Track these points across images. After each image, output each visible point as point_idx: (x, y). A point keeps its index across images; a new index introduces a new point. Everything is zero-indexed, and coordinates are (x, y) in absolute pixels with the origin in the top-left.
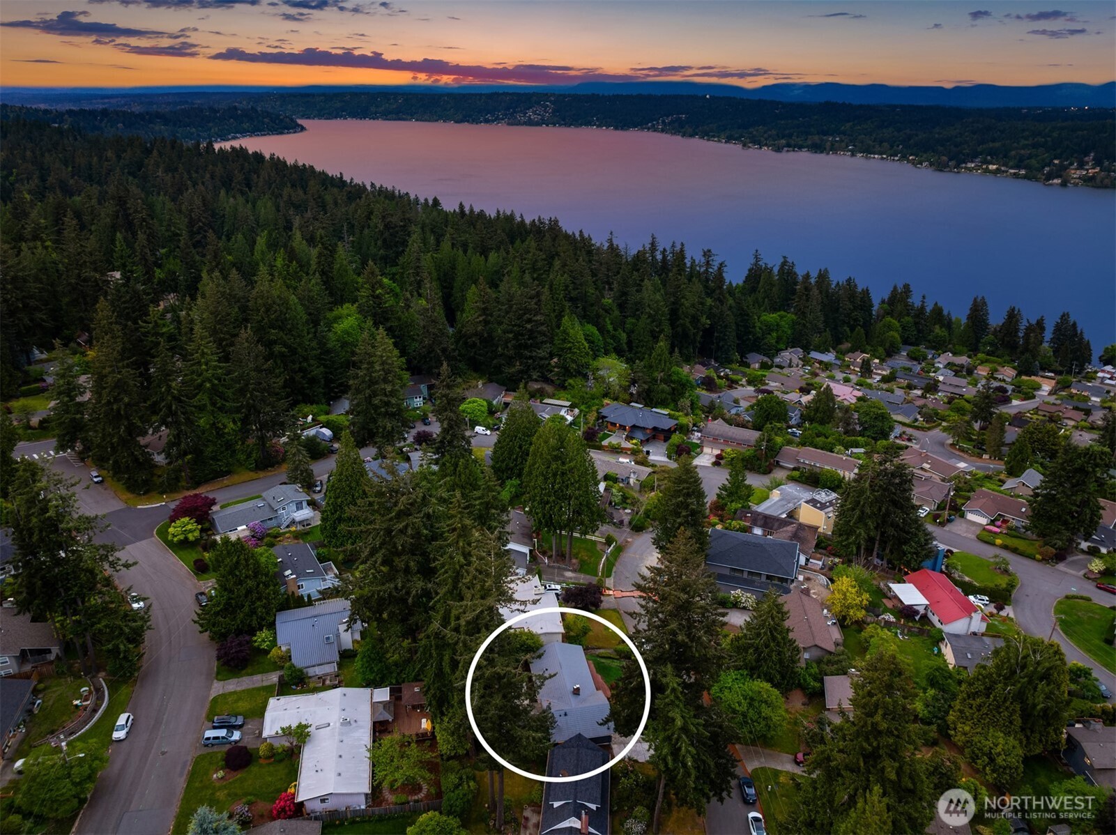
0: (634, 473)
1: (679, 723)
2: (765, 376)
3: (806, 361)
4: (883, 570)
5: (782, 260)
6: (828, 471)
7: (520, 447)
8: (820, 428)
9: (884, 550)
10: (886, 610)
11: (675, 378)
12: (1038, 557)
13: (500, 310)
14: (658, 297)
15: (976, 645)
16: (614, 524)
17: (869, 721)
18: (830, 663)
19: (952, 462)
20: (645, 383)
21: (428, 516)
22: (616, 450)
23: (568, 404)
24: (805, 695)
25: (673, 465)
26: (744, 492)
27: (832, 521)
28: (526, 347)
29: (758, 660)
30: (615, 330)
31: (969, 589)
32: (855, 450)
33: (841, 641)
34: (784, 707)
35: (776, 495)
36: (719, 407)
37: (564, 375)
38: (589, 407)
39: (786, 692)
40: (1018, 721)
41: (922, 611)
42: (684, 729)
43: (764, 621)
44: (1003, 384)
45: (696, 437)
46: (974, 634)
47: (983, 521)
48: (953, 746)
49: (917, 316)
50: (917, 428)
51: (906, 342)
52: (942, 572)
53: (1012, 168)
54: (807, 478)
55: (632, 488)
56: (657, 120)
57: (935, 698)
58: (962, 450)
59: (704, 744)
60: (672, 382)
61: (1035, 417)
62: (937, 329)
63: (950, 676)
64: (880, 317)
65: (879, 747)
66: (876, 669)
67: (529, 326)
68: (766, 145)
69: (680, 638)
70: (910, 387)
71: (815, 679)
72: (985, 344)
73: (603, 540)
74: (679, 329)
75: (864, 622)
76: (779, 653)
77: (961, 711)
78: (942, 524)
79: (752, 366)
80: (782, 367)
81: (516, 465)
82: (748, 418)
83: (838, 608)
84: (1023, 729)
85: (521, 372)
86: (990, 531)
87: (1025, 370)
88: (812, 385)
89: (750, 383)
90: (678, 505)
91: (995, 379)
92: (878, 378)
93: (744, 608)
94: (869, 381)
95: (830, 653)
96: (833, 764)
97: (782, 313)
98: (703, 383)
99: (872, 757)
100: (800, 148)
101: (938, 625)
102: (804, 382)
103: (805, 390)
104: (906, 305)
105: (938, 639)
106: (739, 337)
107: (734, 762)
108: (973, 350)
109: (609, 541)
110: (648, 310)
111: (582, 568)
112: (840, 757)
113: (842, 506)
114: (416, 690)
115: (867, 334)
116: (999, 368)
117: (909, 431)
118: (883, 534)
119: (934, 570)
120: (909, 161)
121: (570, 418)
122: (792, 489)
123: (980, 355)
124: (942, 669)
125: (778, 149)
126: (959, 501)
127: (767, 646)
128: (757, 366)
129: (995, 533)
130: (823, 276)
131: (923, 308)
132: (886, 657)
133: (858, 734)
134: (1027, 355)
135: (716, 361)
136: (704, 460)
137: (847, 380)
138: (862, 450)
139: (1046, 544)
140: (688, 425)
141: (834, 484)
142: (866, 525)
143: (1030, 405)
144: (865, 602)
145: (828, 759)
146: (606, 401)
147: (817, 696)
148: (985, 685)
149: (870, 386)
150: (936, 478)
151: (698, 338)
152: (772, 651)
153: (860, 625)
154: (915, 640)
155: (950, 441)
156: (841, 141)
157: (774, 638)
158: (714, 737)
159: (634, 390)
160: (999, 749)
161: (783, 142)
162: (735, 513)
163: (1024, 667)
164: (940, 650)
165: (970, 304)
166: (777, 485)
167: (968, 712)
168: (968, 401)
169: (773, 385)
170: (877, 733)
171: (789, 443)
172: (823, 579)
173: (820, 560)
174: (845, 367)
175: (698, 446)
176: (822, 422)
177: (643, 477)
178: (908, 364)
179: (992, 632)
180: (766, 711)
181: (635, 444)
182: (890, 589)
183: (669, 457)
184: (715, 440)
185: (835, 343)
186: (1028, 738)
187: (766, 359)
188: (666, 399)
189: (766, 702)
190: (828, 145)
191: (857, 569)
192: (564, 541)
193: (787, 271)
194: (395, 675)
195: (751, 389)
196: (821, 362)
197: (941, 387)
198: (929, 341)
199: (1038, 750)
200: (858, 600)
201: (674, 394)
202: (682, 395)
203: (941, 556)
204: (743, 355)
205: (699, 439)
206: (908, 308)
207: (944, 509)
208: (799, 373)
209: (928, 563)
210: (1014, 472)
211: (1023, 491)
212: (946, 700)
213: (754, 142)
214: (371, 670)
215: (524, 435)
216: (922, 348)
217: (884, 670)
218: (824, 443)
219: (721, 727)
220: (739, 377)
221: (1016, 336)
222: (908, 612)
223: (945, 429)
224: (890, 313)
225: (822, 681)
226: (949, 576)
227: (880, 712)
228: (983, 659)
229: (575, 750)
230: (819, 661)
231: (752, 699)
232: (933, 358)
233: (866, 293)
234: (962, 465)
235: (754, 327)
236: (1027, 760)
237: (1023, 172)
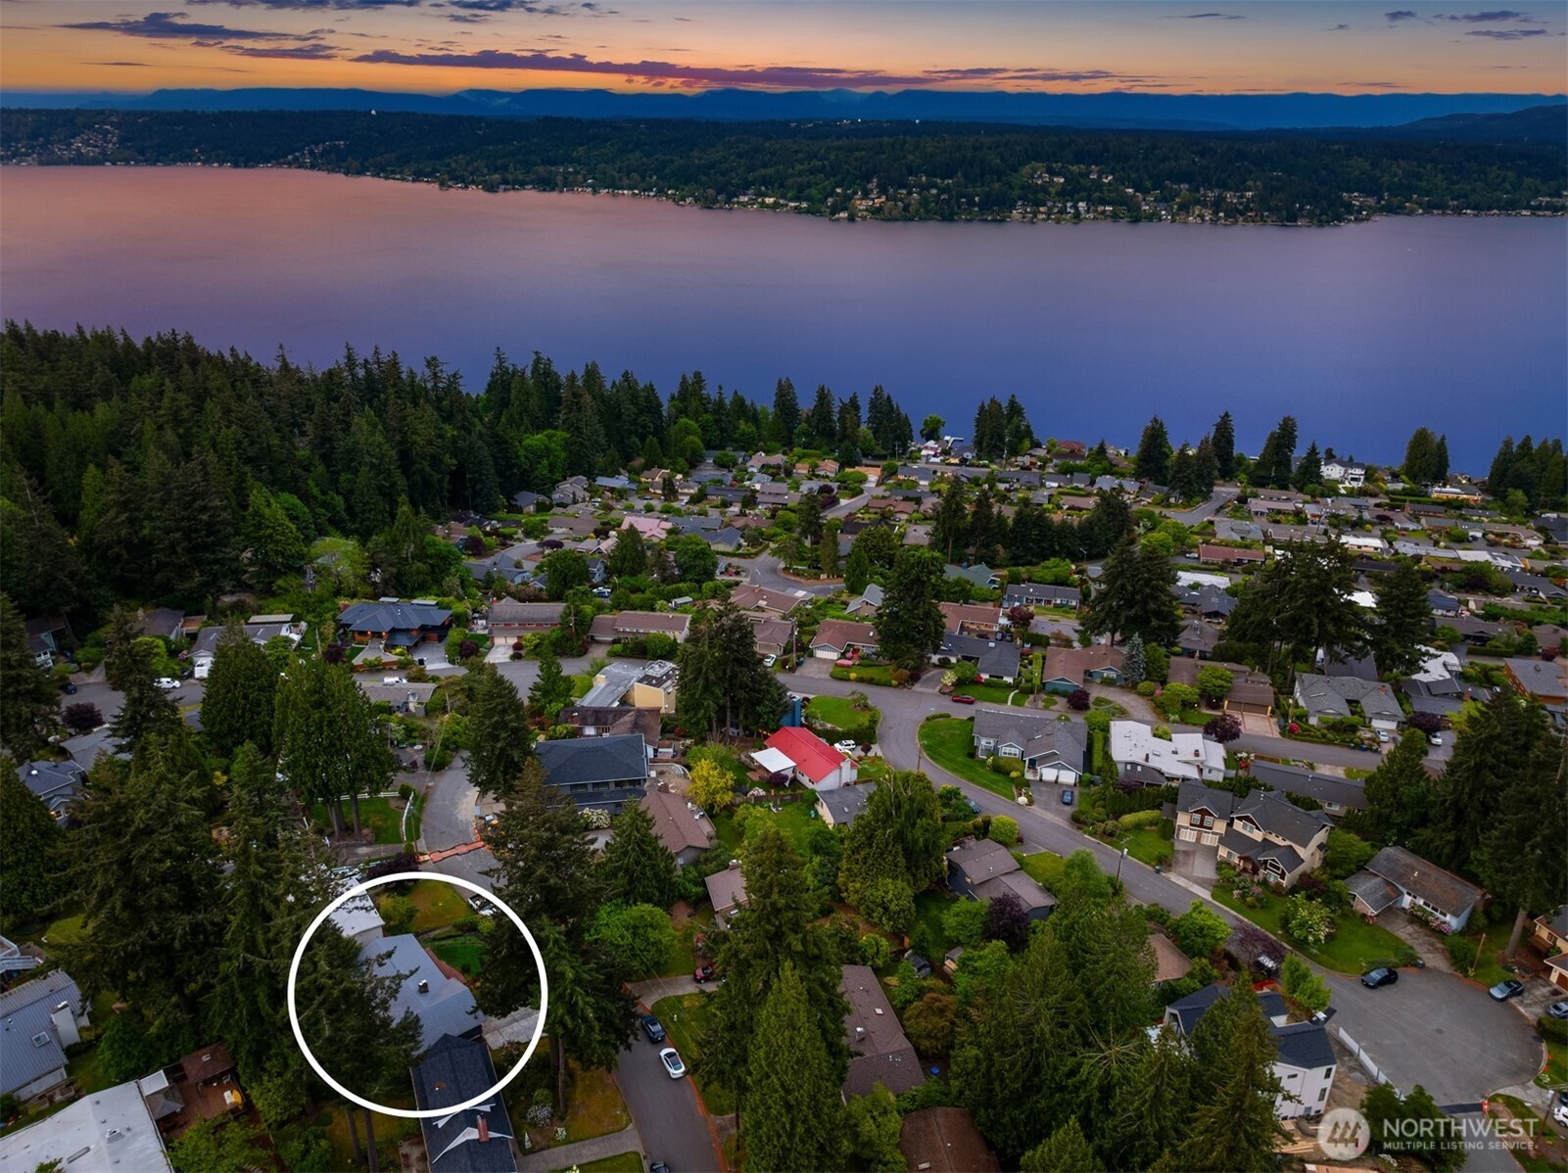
0: (413, 694)
1: (570, 975)
2: (546, 521)
3: (593, 491)
4: (741, 741)
5: (534, 357)
6: (656, 636)
7: (245, 697)
8: (632, 581)
9: (737, 717)
10: (754, 784)
11: (431, 551)
12: (894, 682)
13: (151, 499)
14: (379, 438)
15: (851, 796)
16: (405, 769)
17: (768, 901)
18: (709, 861)
19: (789, 592)
20: (391, 565)
21: (178, 827)
22: (376, 668)
23: (288, 617)
24: (689, 905)
25: (461, 672)
26: (563, 686)
27: (673, 697)
28: (205, 547)
29: (630, 882)
30: (324, 493)
31: (833, 737)
32: (679, 601)
33: (713, 833)
34: (671, 925)
35: (600, 680)
36: (499, 579)
37: (268, 576)
38: (320, 615)
39: (668, 907)
40: (901, 860)
41: (790, 775)
42: (577, 981)
43: (629, 835)
44: (827, 482)
45: (480, 627)
46: (847, 784)
47: (833, 656)
48: (847, 908)
49: (716, 412)
50: (743, 556)
51: (709, 446)
52: (802, 725)
53: (791, 200)
54: (632, 650)
55: (413, 715)
56: (301, 150)
57: (822, 865)
58: (797, 573)
59: (599, 990)
60: (428, 556)
61: (867, 516)
62: (743, 425)
63: (832, 837)
64: (674, 419)
65: (781, 925)
66: (763, 849)
67: (205, 517)
68: (473, 182)
69: (552, 881)
70: (726, 504)
71: (696, 884)
72: (799, 436)
73: (397, 794)
74: (417, 478)
75: (733, 805)
76: (653, 867)
77: (849, 870)
78: (792, 670)
79: (525, 510)
80: (564, 506)
81: (244, 724)
82: (539, 585)
83: (703, 798)
84: (908, 869)
85: (204, 585)
86: (843, 666)
87: (847, 461)
88: (608, 523)
89: (528, 534)
90: (494, 726)
91: (818, 476)
92: (686, 499)
93: (598, 828)
94: (676, 505)
95: (706, 850)
96: (742, 956)
97: (550, 431)
98: (466, 548)
99: (777, 937)
100: (522, 184)
101: (810, 786)
102: (598, 522)
103: (602, 533)
104: (701, 398)
105: (812, 800)
106: (500, 473)
107: (633, 1001)
108: (788, 445)
109: (404, 794)
110: (367, 459)
111: (379, 837)
112: (746, 948)
113: (681, 678)
114: (205, 1058)
115: (661, 443)
116: (819, 462)
117: (735, 561)
118: (732, 699)
119: (793, 725)
120: (667, 196)
121: (296, 637)
122: (618, 668)
123: (797, 450)
124: (823, 832)
125: (491, 188)
126: (805, 639)
127: (637, 863)
128: (532, 508)
129: (848, 666)
130: (592, 374)
131: (721, 400)
132: (770, 835)
133: (759, 919)
134: (847, 442)
135: (476, 512)
136: (499, 654)
137: (649, 509)
138: (688, 599)
139: (899, 667)
140: (466, 614)
141: (667, 651)
142: (713, 693)
143: (860, 501)
144: (730, 782)
145: (736, 954)
146: (342, 602)
147: (702, 902)
148: (866, 834)
149: (678, 512)
150: (775, 615)
151: (446, 485)
152: (644, 867)
153: (730, 809)
154: (789, 809)
155: (782, 565)
156: (576, 173)
157: (644, 852)
158: (609, 978)
159: (377, 578)
160: (890, 896)
161: (497, 177)
162: (558, 715)
163: (898, 807)
164: (816, 812)
165: (774, 390)
166: (599, 668)
167: (855, 868)
168: (792, 510)
169: (559, 532)
170: (777, 911)
171: (600, 608)
172: (679, 768)
173: (669, 747)
174: (644, 491)
175: (485, 638)
176: (633, 573)
177: (427, 698)
178: (717, 474)
179: (864, 778)
180: (653, 935)
181: (401, 654)
182: (752, 759)
183: (451, 662)
184: (507, 626)
185: (623, 459)
186: (914, 876)
187: (542, 498)
188: (424, 581)
189: (651, 926)
190: (559, 179)
191: (714, 747)
192: (344, 809)
193: (544, 373)
194: (165, 1051)
195: (531, 542)
196: (612, 490)
197: (759, 497)
198: (736, 441)
199: (925, 885)
200: (722, 784)
201: (434, 573)
202: (446, 572)
203: (798, 708)
204: (510, 497)
205: (486, 628)
206: (704, 401)
207: (791, 651)
208: (588, 511)
209: (786, 719)
210: (856, 589)
211: (870, 612)
212: (832, 864)
213: (457, 179)
214: (129, 1056)
215: (247, 679)
216: (729, 451)
217: (771, 848)
218: (642, 600)
219: (613, 966)
220: (513, 530)
221: (831, 420)
222: (776, 781)
223: (774, 553)
224: (683, 412)
225: (704, 884)
226: (810, 727)
227: (776, 890)
228: (860, 809)
229: (446, 1054)
230: (696, 863)
231: (635, 927)
232: (745, 462)
233: (650, 388)
234: (800, 594)
235: (518, 457)
236: (917, 899)
237: (804, 205)
